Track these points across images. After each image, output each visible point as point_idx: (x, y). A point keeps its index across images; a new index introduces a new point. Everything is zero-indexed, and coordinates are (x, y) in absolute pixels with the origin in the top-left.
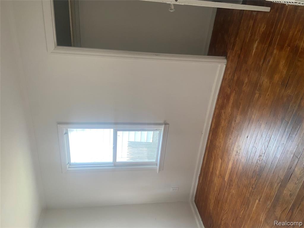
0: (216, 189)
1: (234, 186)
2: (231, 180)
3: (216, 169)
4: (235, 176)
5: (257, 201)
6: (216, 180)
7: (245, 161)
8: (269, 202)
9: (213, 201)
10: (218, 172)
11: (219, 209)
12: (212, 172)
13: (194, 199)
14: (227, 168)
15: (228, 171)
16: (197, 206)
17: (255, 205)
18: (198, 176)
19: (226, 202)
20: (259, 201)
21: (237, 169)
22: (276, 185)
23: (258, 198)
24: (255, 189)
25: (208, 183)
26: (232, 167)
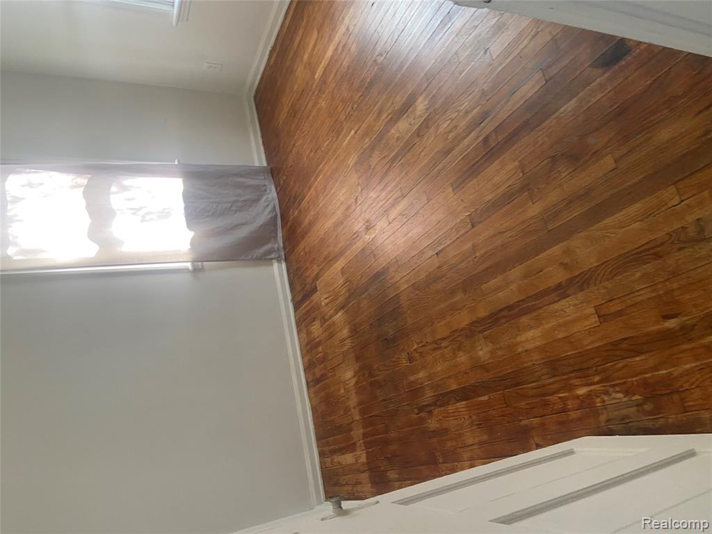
0: (296, 87)
1: (326, 92)
2: (324, 80)
3: (304, 48)
4: (332, 76)
5: (353, 132)
6: (300, 72)
7: (356, 53)
8: (367, 140)
9: (286, 109)
10: (306, 57)
11: (293, 126)
12: (296, 50)
13: (253, 94)
14: (324, 56)
15: (324, 61)
16: (257, 108)
17: (349, 138)
18: (269, 48)
19: (308, 117)
20: (356, 132)
21: (339, 64)
22: (385, 115)
23: (356, 129)
24: (356, 112)
25: (284, 70)
26: (332, 56)
